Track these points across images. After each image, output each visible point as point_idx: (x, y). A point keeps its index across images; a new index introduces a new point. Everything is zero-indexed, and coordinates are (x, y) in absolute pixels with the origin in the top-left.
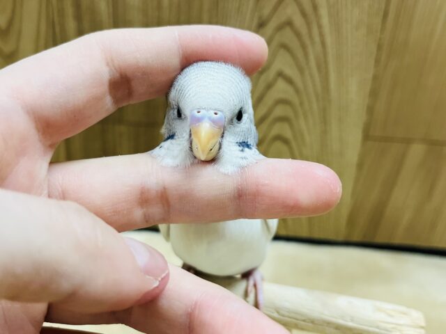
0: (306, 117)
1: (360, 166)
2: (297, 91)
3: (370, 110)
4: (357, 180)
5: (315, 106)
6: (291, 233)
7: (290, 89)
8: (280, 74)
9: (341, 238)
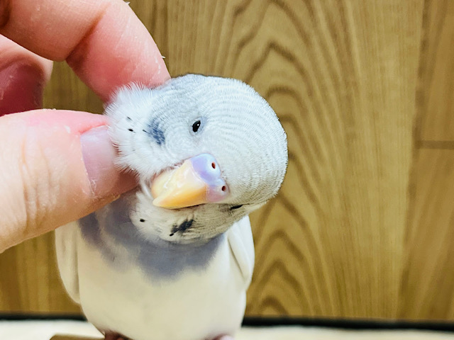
0: (319, 114)
1: (412, 190)
2: (301, 71)
3: (421, 99)
4: (410, 215)
5: (332, 95)
6: (312, 314)
7: (291, 70)
8: (273, 46)
9: (393, 318)
